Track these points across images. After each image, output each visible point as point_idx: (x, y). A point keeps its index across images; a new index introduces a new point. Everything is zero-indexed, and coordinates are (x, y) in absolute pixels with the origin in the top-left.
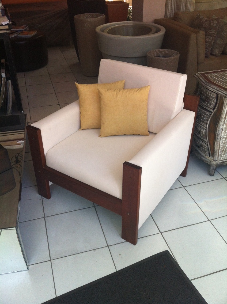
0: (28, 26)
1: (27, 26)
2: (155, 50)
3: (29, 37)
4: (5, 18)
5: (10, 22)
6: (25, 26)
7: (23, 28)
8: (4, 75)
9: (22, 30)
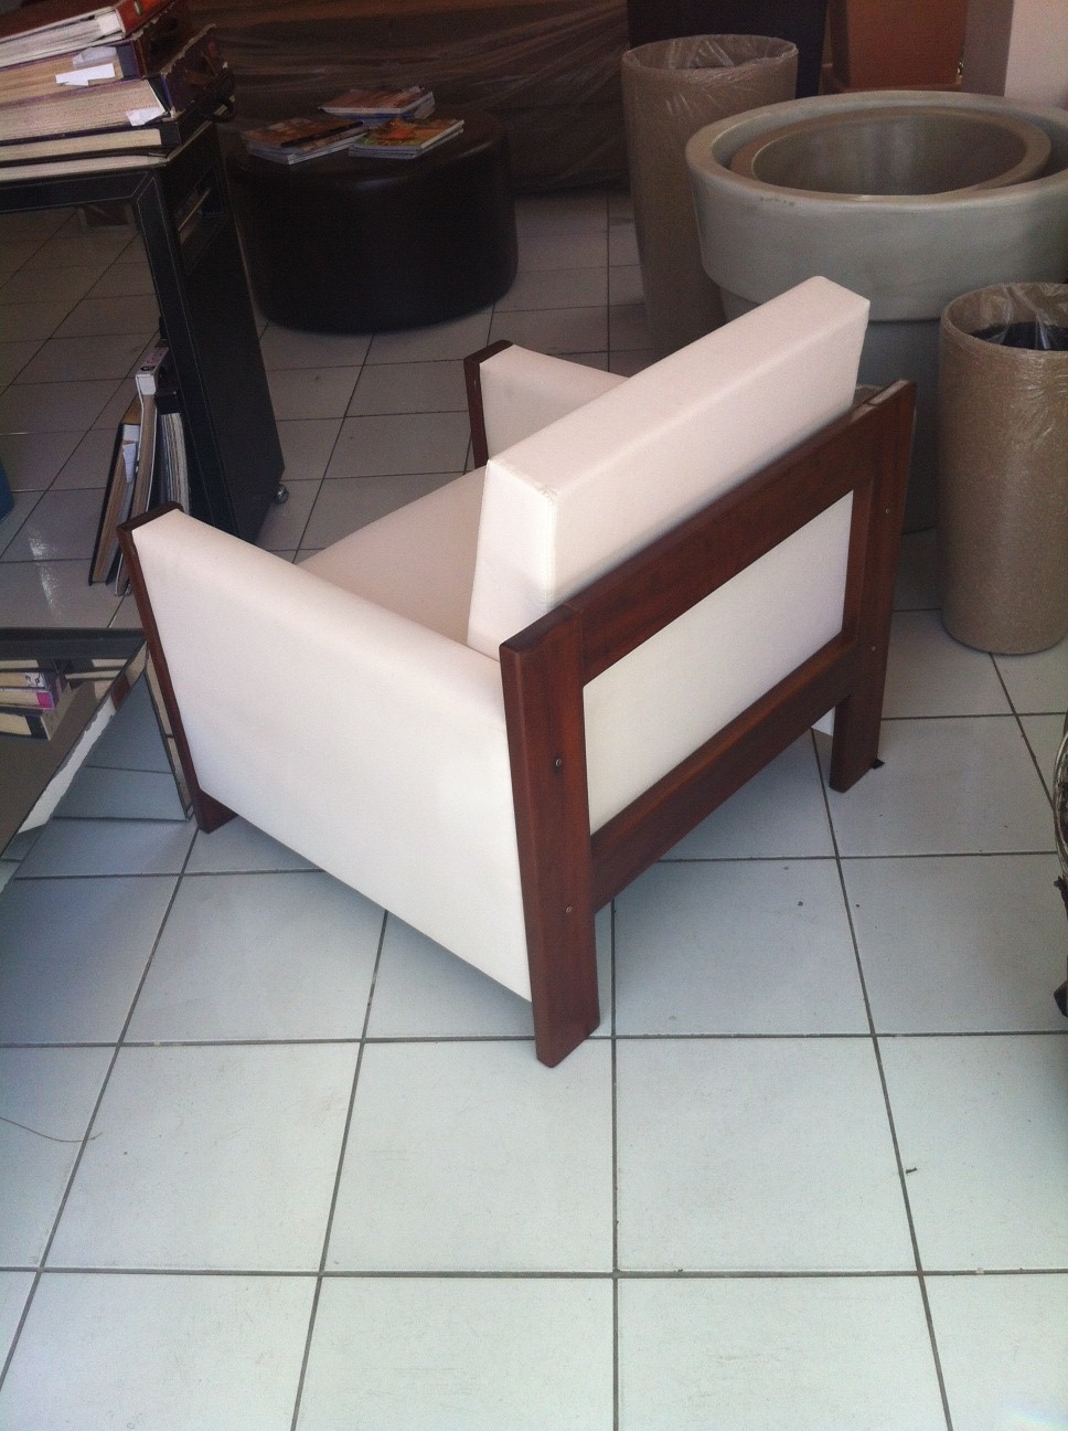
0: (431, 94)
1: (424, 93)
2: (1010, 290)
3: (406, 157)
4: (145, 89)
5: (167, 107)
6: (418, 90)
7: (399, 105)
8: (146, 384)
9: (392, 117)
